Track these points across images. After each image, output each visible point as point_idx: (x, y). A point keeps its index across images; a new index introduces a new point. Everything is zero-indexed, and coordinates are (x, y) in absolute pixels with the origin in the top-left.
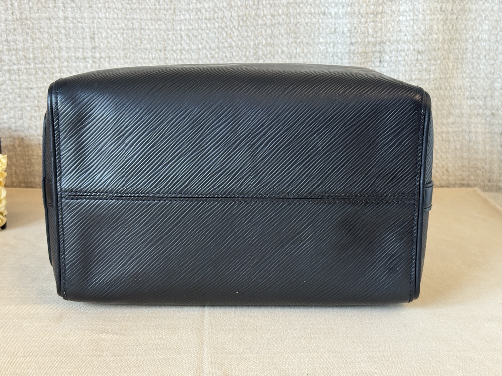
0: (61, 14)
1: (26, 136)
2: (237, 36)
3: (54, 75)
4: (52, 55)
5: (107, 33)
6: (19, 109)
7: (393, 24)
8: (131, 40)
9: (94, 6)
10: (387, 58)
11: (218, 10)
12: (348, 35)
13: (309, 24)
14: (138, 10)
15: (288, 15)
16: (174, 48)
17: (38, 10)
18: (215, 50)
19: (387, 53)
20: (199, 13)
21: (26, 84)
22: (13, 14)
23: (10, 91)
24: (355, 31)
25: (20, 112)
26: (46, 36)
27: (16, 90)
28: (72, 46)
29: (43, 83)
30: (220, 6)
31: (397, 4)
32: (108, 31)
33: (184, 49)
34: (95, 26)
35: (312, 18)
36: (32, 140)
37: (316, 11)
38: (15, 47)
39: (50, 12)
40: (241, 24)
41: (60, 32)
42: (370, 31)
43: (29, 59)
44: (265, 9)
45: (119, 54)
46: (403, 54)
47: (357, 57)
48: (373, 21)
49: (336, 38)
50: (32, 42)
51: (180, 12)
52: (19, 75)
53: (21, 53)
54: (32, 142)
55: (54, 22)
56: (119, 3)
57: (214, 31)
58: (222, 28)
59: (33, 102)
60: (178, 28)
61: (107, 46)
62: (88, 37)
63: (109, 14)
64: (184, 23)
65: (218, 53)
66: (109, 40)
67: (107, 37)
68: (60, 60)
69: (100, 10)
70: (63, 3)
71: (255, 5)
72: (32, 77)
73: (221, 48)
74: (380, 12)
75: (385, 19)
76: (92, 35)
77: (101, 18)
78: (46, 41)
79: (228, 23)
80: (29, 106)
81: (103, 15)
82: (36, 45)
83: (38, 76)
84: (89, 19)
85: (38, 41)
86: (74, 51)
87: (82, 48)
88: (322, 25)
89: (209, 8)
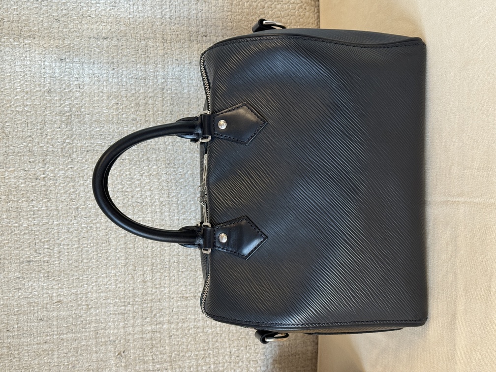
0: (166, 326)
1: (272, 357)
2: (183, 168)
3: (219, 332)
4: (201, 334)
5: (181, 286)
6: (248, 363)
7: (172, 24)
8: (187, 265)
9: (159, 297)
10: (203, 29)
11: (160, 186)
12: (182, 66)
13: (172, 103)
17: (163, 347)
19: (198, 29)
20: (164, 204)
21: (227, 357)
22: (166, 369)
24: (179, 60)
25: (251, 362)
26: (184, 340)
27: (232, 366)
29: (226, 343)
30: (157, 184)
31: (155, 20)
32: (180, 285)
34: (175, 296)
35: (166, 100)
36: (275, 351)
37: (160, 96)
38: (195, 367)
39: (164, 336)
40: (172, 165)
41: (180, 328)
43: (205, 354)
44: (159, 143)
48: (170, 42)
49: (184, 77)
50: (190, 352)
51: (163, 220)
52: (219, 363)
53: (200, 362)
54: (277, 352)
55: (173, 332)
56: (156, 274)
57: (179, 190)
58: (176, 183)
59: (242, 351)
62: (186, 303)
63: (165, 284)
64: (172, 217)
66: (188, 284)
67: (185, 286)
68: (205, 328)
69: (162, 291)
70: (156, 324)
71: (155, 153)
72: (220, 352)
73: (193, 183)
74: (161, 36)
75: (168, 31)
76: (184, 299)
77: (169, 291)
78: (189, 339)
79: (172, 177)
80: (246, 355)
81: (166, 289)
82: (193, 349)
83: (220, 347)
84: (170, 301)
85: (189, 346)
86: (198, 315)
87: (195, 308)
88: (173, 90)
89: (159, 194)
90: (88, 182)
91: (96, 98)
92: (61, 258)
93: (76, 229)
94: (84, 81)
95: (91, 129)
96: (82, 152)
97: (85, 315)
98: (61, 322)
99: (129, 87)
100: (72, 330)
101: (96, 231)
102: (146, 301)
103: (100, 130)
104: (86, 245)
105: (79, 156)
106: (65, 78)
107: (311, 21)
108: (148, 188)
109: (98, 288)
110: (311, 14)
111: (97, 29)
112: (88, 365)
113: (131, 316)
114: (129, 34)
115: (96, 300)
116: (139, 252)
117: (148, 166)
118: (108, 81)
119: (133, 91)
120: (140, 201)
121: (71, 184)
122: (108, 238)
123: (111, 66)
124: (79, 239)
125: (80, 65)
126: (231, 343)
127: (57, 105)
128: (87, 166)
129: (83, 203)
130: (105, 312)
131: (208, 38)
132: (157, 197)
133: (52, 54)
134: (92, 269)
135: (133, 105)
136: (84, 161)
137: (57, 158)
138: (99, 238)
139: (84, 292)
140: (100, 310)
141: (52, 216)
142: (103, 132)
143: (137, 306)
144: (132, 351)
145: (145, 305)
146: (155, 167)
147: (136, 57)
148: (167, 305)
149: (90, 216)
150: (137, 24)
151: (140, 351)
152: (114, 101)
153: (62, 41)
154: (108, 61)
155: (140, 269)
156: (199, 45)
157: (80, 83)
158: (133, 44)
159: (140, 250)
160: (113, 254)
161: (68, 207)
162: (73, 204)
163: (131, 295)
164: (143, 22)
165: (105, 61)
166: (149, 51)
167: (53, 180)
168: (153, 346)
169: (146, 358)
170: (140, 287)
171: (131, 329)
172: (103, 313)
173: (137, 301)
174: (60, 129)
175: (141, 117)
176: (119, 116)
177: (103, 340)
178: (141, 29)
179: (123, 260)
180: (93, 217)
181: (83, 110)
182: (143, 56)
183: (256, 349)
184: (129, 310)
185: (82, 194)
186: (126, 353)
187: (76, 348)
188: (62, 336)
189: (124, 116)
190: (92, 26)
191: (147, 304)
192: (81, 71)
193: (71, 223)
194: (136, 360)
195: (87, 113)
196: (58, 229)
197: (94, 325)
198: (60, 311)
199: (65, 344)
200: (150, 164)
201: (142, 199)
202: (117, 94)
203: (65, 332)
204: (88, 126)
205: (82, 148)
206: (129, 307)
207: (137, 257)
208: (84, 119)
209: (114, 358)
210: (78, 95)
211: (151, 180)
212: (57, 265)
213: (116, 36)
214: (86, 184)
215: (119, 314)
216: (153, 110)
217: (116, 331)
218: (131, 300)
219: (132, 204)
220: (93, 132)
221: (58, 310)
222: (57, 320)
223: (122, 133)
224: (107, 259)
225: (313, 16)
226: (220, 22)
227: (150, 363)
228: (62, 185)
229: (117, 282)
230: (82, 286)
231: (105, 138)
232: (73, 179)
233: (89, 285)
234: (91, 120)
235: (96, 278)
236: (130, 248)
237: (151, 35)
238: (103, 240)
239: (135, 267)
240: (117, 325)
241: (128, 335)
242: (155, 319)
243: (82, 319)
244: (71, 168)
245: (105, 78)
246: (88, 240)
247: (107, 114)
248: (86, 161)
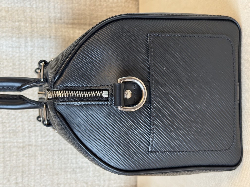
7: (38, 12)
8: (47, 171)
10: (59, 15)
11: (29, 119)
12: (44, 39)
14: (29, 167)
16: (52, 145)
19: (56, 15)
20: (31, 130)
30: (27, 118)
31: (26, 9)
32: (42, 184)
33: (53, 139)
37: (30, 59)
42: (42, 25)
45: (56, 178)
46: (56, 5)
48: (36, 24)
51: (30, 141)
56: (25, 178)
60: (40, 143)
64: (38, 139)
66: (47, 184)
74: (30, 19)
75: (35, 16)
108: (21, 120)
110: (133, 6)
114: (8, 18)
119: (11, 56)
120: (15, 129)
131: (63, 21)
132: (26, 126)
156: (57, 25)
159: (14, 162)
189: (5, 72)
237: (23, 18)
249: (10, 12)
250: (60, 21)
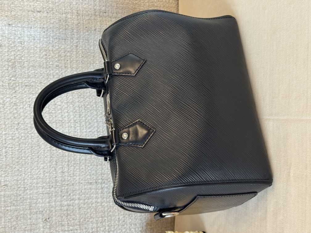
0: (77, 202)
1: (146, 222)
2: (90, 98)
3: (111, 206)
4: (100, 207)
5: (88, 175)
6: (130, 226)
7: (84, 4)
8: (92, 161)
9: (73, 182)
10: (103, 8)
11: (74, 110)
12: (90, 32)
13: (83, 55)
14: (75, 157)
15: (77, 68)
17: (74, 215)
18: (97, 112)
19: (101, 8)
20: (76, 121)
21: (116, 222)
22: (77, 230)
23: (120, 231)
24: (88, 27)
25: (132, 225)
26: (89, 211)
27: (120, 227)
28: (95, 196)
29: (116, 212)
30: (72, 109)
32: (86, 174)
33: (97, 130)
34: (83, 182)
35: (79, 53)
36: (148, 218)
37: (75, 51)
38: (96, 228)
39: (75, 208)
40: (82, 96)
41: (87, 202)
42: (88, 18)
43: (102, 220)
45: (100, 168)
47: (103, 27)
48: (82, 16)
49: (91, 39)
50: (93, 219)
51: (76, 132)
52: (112, 226)
53: (99, 225)
54: (149, 218)
55: (81, 206)
56: (71, 168)
57: (87, 112)
58: (85, 108)
59: (127, 218)
60: (85, 134)
61: (95, 175)
62: (90, 186)
63: (77, 174)
64: (82, 130)
65: (99, 110)
66: (92, 174)
67: (90, 175)
68: (103, 203)
69: (75, 179)
70: (71, 200)
72: (112, 218)
73: (96, 108)
74: (76, 12)
75: (81, 9)
76: (89, 184)
77: (79, 179)
78: (92, 210)
79: (82, 104)
80: (129, 220)
81: (78, 177)
82: (94, 216)
83: (112, 215)
84: (80, 185)
85: (92, 215)
86: (98, 194)
87: (96, 190)
88: (83, 47)
89: (73, 115)
90: (26, 106)
91: (32, 51)
92: (7, 156)
93: (18, 137)
94: (24, 39)
95: (29, 71)
96: (22, 86)
97: (23, 194)
98: (6, 199)
99: (55, 45)
100: (14, 204)
101: (31, 138)
102: (64, 185)
103: (35, 72)
104: (24, 148)
105: (20, 89)
106: (12, 37)
107: (173, 6)
108: (66, 111)
109: (32, 177)
110: (173, 2)
111: (33, 6)
112: (25, 227)
113: (54, 195)
114: (55, 10)
115: (30, 184)
116: (59, 153)
117: (66, 97)
118: (40, 40)
119: (57, 47)
120: (61, 119)
121: (15, 107)
122: (39, 144)
123: (42, 30)
124: (19, 144)
125: (22, 29)
126: (119, 212)
127: (6, 55)
128: (25, 96)
129: (23, 120)
130: (36, 193)
131: (107, 14)
132: (72, 117)
133: (3, 21)
134: (28, 164)
135: (57, 56)
136: (23, 92)
137: (6, 90)
138: (33, 143)
139: (22, 179)
140: (33, 191)
141: (2, 129)
142: (37, 73)
143: (58, 189)
144: (54, 218)
145: (63, 188)
146: (71, 97)
147: (59, 25)
148: (78, 188)
149: (27, 129)
150: (60, 3)
151: (59, 218)
152: (44, 53)
153: (10, 13)
154: (41, 26)
155: (60, 164)
156: (101, 18)
157: (22, 40)
158: (57, 16)
160: (42, 154)
161: (12, 122)
162: (16, 120)
163: (54, 181)
164: (64, 2)
165: (38, 26)
166: (68, 21)
167: (3, 104)
168: (68, 215)
169: (63, 223)
170: (60, 176)
171: (53, 203)
172: (35, 193)
173: (58, 185)
174: (7, 71)
175: (62, 64)
176: (48, 63)
177: (35, 211)
178: (63, 7)
179: (49, 158)
180: (29, 130)
181: (23, 58)
182: (64, 24)
183: (135, 217)
184: (53, 191)
185: (22, 114)
186: (50, 219)
187: (17, 216)
188: (7, 208)
189: (51, 63)
190: (30, 4)
191: (65, 187)
192: (22, 33)
193: (14, 133)
194: (56, 224)
195: (26, 60)
196: (5, 137)
197: (29, 201)
198: (6, 192)
199: (9, 213)
200: (67, 95)
201: (62, 118)
202: (46, 48)
203: (9, 205)
204: (26, 69)
205: (23, 84)
206: (53, 189)
207: (58, 156)
208: (23, 64)
209: (42, 223)
210: (20, 48)
211: (68, 106)
212: (4, 161)
213: (46, 10)
214: (24, 107)
215: (46, 193)
216: (70, 60)
217: (43, 205)
218: (54, 184)
219: (55, 121)
220: (30, 73)
221: (5, 191)
222: (4, 197)
223: (49, 74)
224: (38, 157)
225: (174, 2)
226: (115, 3)
227: (66, 226)
228: (8, 108)
229: (45, 173)
230: (21, 175)
231: (38, 77)
232: (16, 104)
233: (26, 174)
234: (28, 65)
235: (31, 170)
236: (53, 150)
237: (69, 10)
238: (36, 145)
239: (57, 162)
240: (44, 201)
241: (52, 207)
242: (70, 197)
243: (21, 197)
244: (15, 97)
245: (38, 38)
246: (26, 145)
247: (39, 61)
248: (25, 92)
249: (57, 4)
250: (105, 14)
